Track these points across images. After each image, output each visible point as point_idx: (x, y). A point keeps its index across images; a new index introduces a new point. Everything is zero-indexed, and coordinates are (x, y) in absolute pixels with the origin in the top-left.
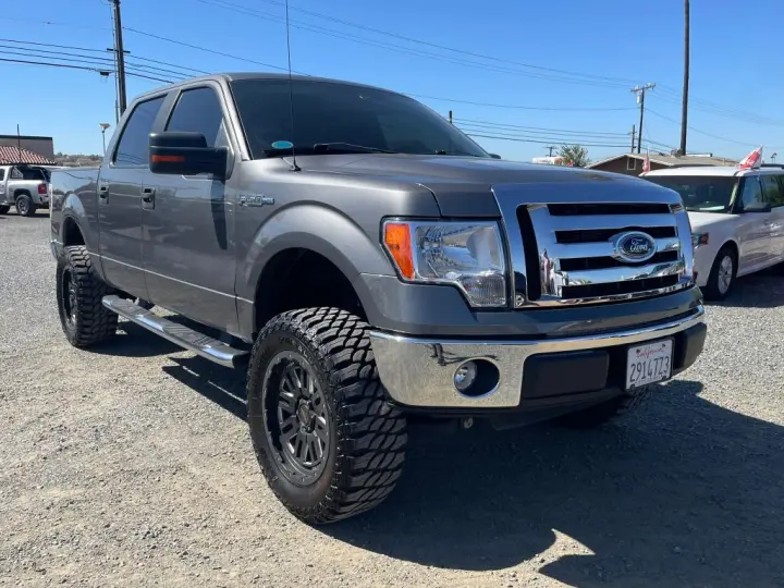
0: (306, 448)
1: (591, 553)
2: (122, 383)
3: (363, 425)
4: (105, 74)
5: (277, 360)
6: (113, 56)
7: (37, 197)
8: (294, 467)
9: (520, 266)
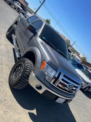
0: (16, 76)
1: (36, 115)
2: (7, 46)
3: (23, 81)
4: (40, 2)
5: (21, 63)
6: (43, 1)
7: (20, 10)
8: (13, 77)
9: (56, 76)
